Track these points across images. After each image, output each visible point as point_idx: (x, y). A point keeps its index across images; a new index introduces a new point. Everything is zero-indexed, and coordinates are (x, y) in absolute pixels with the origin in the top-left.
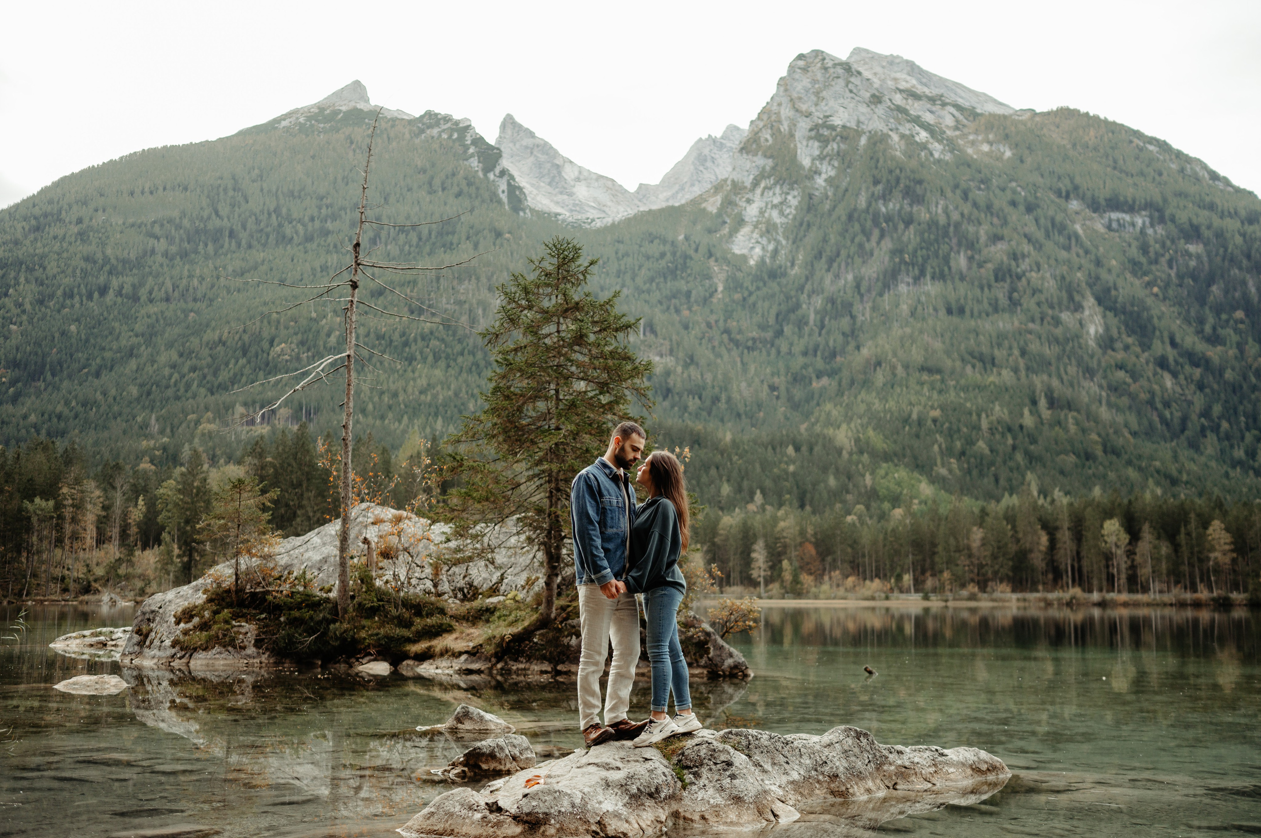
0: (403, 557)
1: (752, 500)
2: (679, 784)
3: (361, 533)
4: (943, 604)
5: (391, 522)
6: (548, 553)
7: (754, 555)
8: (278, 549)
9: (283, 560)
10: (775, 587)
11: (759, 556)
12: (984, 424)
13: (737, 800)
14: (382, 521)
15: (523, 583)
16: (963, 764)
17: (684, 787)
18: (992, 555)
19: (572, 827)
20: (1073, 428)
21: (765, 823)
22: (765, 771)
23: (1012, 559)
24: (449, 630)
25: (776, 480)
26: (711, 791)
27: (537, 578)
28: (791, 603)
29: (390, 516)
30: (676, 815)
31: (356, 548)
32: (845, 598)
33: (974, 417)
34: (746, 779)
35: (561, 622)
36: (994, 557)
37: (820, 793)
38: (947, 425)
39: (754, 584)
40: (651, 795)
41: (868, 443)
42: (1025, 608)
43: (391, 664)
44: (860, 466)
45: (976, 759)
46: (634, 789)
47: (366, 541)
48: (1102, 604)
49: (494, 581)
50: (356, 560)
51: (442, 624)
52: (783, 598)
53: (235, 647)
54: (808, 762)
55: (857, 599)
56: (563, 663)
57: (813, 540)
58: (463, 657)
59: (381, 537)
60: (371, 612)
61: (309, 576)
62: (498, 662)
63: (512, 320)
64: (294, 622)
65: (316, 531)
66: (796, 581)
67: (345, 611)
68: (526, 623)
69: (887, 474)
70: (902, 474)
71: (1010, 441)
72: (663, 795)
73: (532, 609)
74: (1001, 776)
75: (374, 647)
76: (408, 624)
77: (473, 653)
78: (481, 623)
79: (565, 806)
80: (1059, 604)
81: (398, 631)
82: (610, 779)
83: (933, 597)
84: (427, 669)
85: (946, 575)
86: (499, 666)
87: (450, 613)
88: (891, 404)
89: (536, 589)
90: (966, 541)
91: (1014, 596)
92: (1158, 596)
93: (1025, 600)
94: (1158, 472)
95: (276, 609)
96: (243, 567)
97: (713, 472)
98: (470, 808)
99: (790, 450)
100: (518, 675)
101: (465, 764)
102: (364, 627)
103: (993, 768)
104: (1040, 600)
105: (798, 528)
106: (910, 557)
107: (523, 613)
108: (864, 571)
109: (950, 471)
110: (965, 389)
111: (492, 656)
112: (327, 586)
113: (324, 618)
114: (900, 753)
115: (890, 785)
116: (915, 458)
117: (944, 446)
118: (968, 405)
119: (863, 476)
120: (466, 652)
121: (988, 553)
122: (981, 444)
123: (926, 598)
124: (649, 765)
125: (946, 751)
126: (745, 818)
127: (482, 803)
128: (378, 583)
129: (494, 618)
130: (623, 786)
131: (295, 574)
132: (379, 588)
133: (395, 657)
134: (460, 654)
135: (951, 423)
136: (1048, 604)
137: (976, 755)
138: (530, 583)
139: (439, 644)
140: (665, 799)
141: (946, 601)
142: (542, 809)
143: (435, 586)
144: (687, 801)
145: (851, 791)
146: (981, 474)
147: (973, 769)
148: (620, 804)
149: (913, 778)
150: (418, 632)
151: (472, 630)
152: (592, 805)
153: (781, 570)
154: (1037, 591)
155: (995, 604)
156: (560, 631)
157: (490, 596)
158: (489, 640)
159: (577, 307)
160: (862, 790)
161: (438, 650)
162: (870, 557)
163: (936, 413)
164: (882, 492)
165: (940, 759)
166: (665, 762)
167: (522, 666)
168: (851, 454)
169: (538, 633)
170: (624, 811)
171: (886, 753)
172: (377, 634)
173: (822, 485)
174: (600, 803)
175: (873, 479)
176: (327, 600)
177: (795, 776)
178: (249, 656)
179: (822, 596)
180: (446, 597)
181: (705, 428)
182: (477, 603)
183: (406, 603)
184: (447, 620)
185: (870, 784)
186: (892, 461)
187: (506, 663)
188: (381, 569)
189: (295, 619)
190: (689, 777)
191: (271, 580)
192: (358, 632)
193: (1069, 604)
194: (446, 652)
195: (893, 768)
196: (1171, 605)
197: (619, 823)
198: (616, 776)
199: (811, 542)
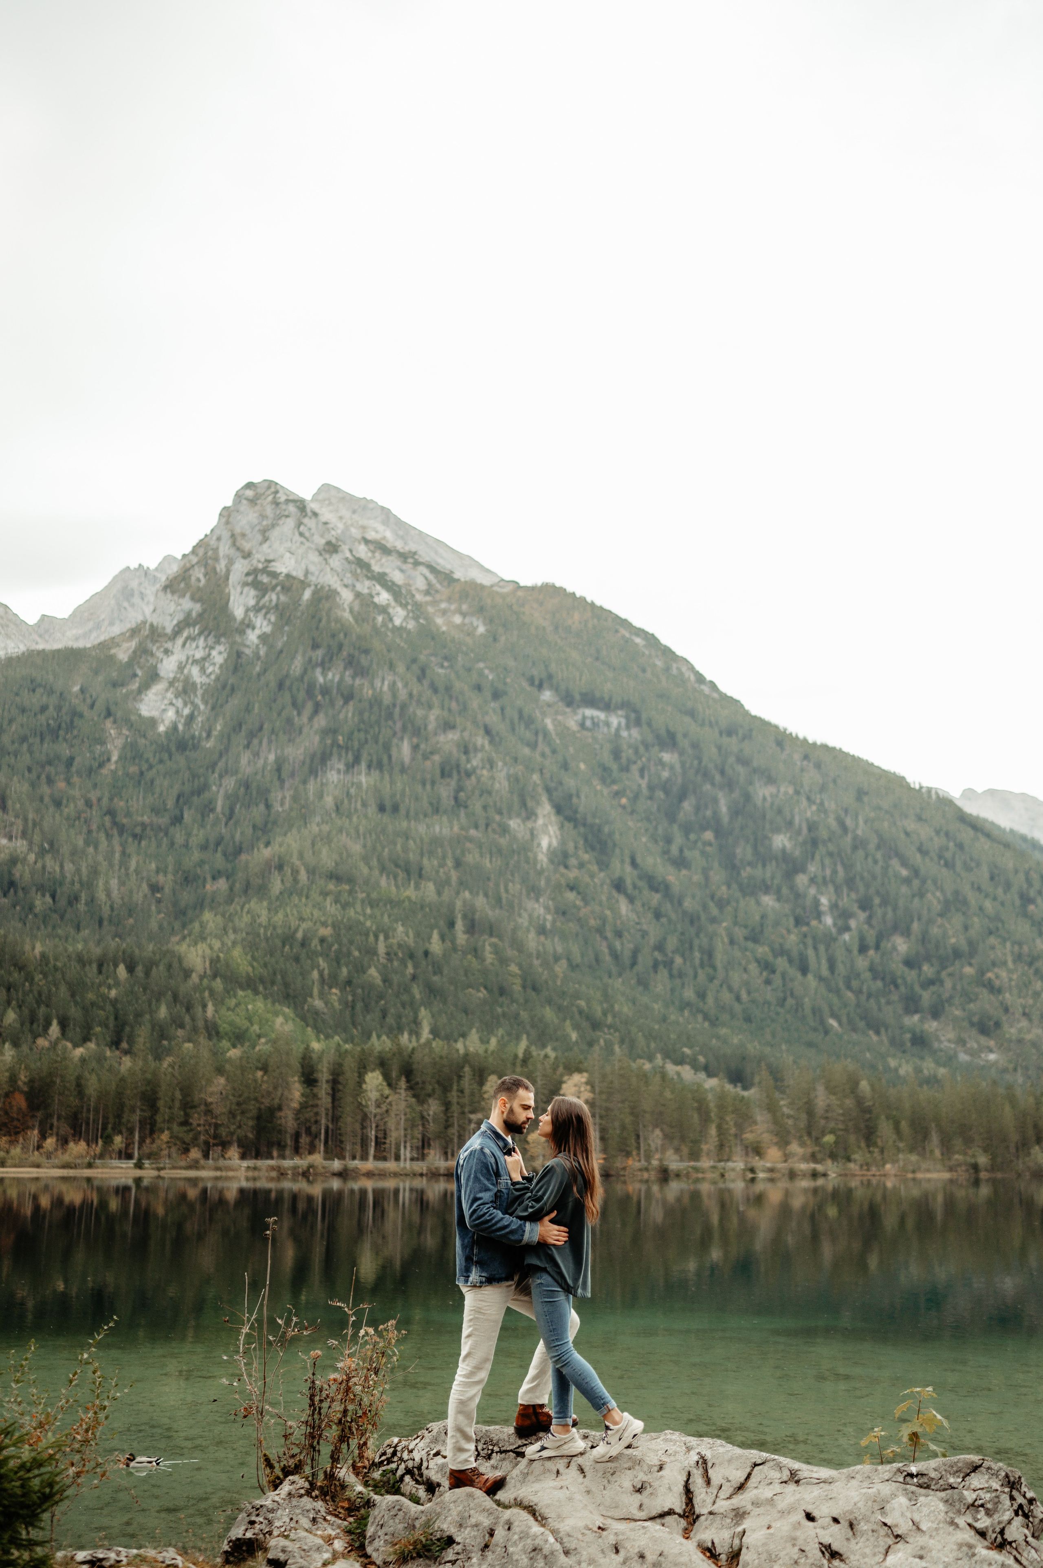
1: (44, 1032)
4: (154, 1173)
12: (382, 949)
18: (230, 1112)
20: (489, 957)
23: (252, 1118)
25: (89, 1007)
32: (38, 1166)
33: (371, 938)
36: (232, 1114)
38: (336, 946)
41: (227, 965)
42: (255, 1179)
44: (207, 994)
48: (343, 1175)
55: (55, 1166)
57: (26, 1089)
69: (238, 1005)
70: (258, 1005)
71: (410, 970)
80: (293, 1174)
83: (146, 1164)
85: (165, 1136)
88: (279, 918)
90: (204, 1094)
91: (245, 1164)
92: (408, 1164)
94: (581, 1012)
104: (272, 1168)
105: (7, 1074)
109: (326, 1003)
110: (373, 904)
116: (286, 985)
117: (326, 972)
118: (368, 924)
119: (205, 1006)
121: (226, 1110)
122: (373, 972)
123: (139, 1166)
135: (340, 944)
136: (281, 1174)
141: (159, 1169)
146: (367, 1009)
154: (272, 1158)
155: (218, 1174)
163: (326, 932)
164: (224, 1027)
168: (202, 978)
173: (149, 1016)
175: (216, 1011)
179: (9, 1162)
186: (253, 989)
193: (305, 1174)
196: (421, 1175)
199: (22, 1092)
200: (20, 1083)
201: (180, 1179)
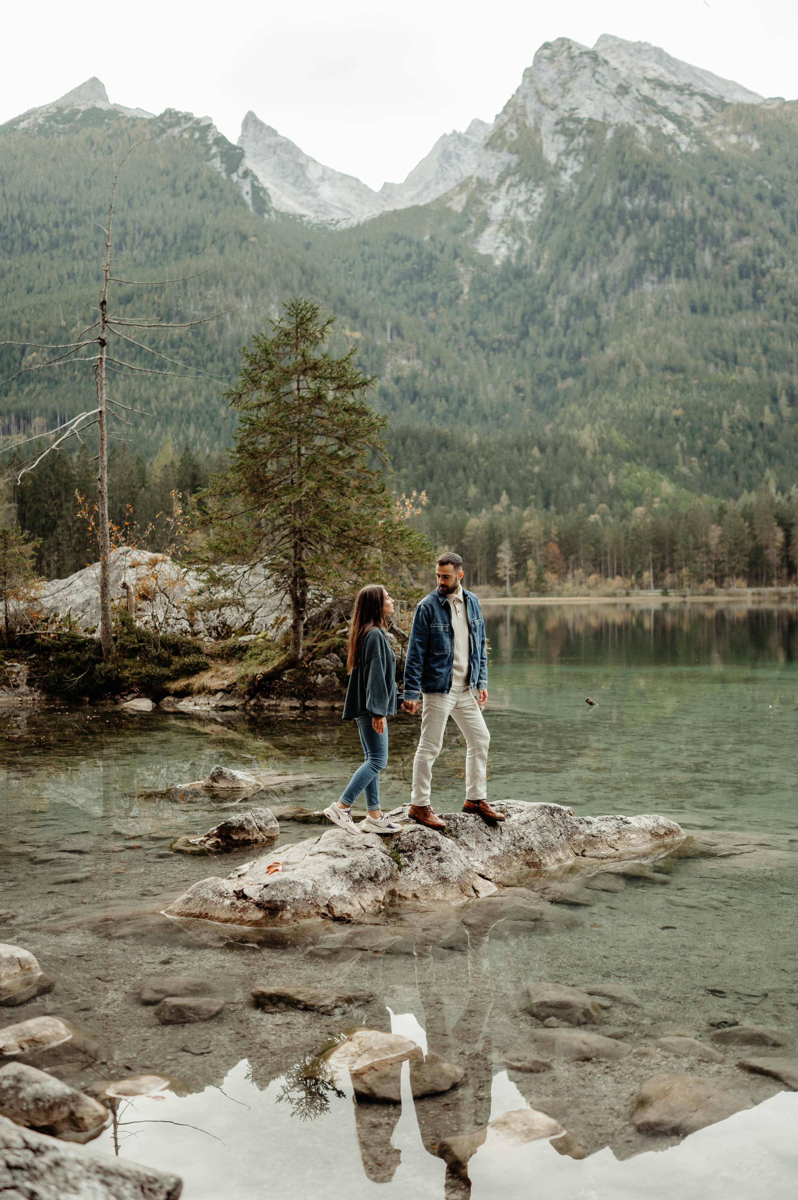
0: (160, 598)
1: (498, 500)
2: (396, 866)
3: (119, 577)
4: (681, 599)
5: (147, 564)
6: (294, 598)
7: (499, 555)
8: (43, 592)
9: (48, 603)
10: (520, 585)
11: (505, 555)
12: (725, 423)
13: (444, 880)
14: (139, 564)
15: (272, 622)
16: (644, 830)
17: (400, 869)
18: (729, 551)
19: (305, 911)
21: (467, 898)
22: (469, 849)
23: (748, 556)
24: (205, 668)
25: (522, 480)
26: (422, 873)
27: (285, 619)
28: (536, 601)
29: (146, 560)
30: (392, 893)
31: (115, 592)
32: (587, 595)
33: (716, 416)
34: (451, 862)
35: (308, 662)
36: (731, 553)
37: (517, 864)
38: (689, 424)
39: (500, 583)
40: (371, 879)
41: (611, 443)
42: (760, 602)
43: (153, 701)
44: (604, 466)
45: (655, 825)
46: (357, 875)
47: (125, 586)
49: (246, 620)
50: (116, 602)
51: (198, 663)
52: (528, 596)
53: (8, 686)
54: (508, 838)
55: (599, 596)
56: (311, 699)
57: (557, 540)
58: (219, 695)
59: (139, 579)
60: (133, 653)
61: (74, 618)
62: (251, 699)
63: (254, 381)
64: (63, 663)
65: (78, 573)
66: (540, 579)
67: (109, 652)
68: (276, 663)
69: (629, 473)
70: (644, 473)
71: (750, 439)
72: (381, 879)
73: (281, 649)
74: (677, 838)
75: (137, 685)
76: (167, 663)
77: (228, 691)
78: (234, 661)
79: (299, 894)
80: (792, 598)
81: (158, 670)
82: (337, 867)
83: (671, 592)
84: (186, 705)
85: (685, 571)
86: (252, 702)
87: (206, 651)
88: (634, 404)
89: (285, 628)
90: (704, 539)
91: (750, 591)
93: (759, 594)
95: (44, 650)
96: (11, 609)
97: (460, 474)
98: (221, 895)
99: (535, 451)
100: (269, 710)
101: (218, 836)
102: (126, 667)
103: (670, 832)
104: (775, 594)
105: (542, 528)
106: (651, 554)
107: (273, 653)
108: (606, 569)
109: (691, 469)
110: (707, 388)
111: (245, 693)
112: (91, 627)
113: (90, 658)
114: (589, 823)
115: (579, 852)
116: (657, 457)
117: (685, 444)
118: (710, 404)
119: (606, 475)
120: (222, 690)
121: (725, 550)
122: (722, 442)
123: (665, 594)
124: (369, 853)
125: (629, 819)
126: (449, 896)
127: (231, 891)
128: (138, 624)
129: (247, 656)
130: (348, 873)
131: (61, 616)
132: (139, 629)
133: (157, 696)
134: (216, 691)
135: (692, 421)
136: (782, 598)
137: (656, 821)
138: (279, 622)
139: (197, 681)
140: (383, 881)
141: (684, 596)
142: (279, 898)
143: (191, 625)
144: (401, 881)
145: (543, 862)
146: (721, 472)
147: (652, 834)
148: (345, 889)
149: (599, 845)
150: (176, 671)
151: (226, 669)
152: (322, 890)
153: (526, 569)
154: (772, 585)
155: (731, 599)
156: (307, 670)
157: (243, 635)
158: (242, 678)
159: (315, 367)
160: (553, 860)
161: (195, 687)
162: (612, 555)
163: (679, 412)
164: (625, 491)
165: (624, 826)
166: (384, 848)
167: (273, 702)
168: (594, 454)
169: (287, 672)
170: (348, 895)
171: (576, 824)
172: (139, 673)
173: (566, 485)
174: (328, 888)
175: (616, 479)
176: (92, 641)
177: (496, 851)
178: (23, 694)
179: (565, 593)
180: (201, 635)
181: (452, 431)
182: (230, 642)
183: (165, 643)
184: (203, 659)
185: (560, 855)
186: (635, 461)
187: (258, 700)
188: (140, 610)
189: (63, 659)
190: (404, 860)
191: (39, 623)
192: (122, 672)
194: (204, 690)
195: (582, 837)
197: (344, 906)
198: (342, 864)
199: (555, 542)
200: (552, 536)
201: (699, 603)
